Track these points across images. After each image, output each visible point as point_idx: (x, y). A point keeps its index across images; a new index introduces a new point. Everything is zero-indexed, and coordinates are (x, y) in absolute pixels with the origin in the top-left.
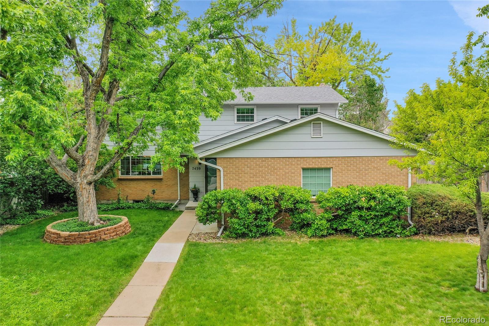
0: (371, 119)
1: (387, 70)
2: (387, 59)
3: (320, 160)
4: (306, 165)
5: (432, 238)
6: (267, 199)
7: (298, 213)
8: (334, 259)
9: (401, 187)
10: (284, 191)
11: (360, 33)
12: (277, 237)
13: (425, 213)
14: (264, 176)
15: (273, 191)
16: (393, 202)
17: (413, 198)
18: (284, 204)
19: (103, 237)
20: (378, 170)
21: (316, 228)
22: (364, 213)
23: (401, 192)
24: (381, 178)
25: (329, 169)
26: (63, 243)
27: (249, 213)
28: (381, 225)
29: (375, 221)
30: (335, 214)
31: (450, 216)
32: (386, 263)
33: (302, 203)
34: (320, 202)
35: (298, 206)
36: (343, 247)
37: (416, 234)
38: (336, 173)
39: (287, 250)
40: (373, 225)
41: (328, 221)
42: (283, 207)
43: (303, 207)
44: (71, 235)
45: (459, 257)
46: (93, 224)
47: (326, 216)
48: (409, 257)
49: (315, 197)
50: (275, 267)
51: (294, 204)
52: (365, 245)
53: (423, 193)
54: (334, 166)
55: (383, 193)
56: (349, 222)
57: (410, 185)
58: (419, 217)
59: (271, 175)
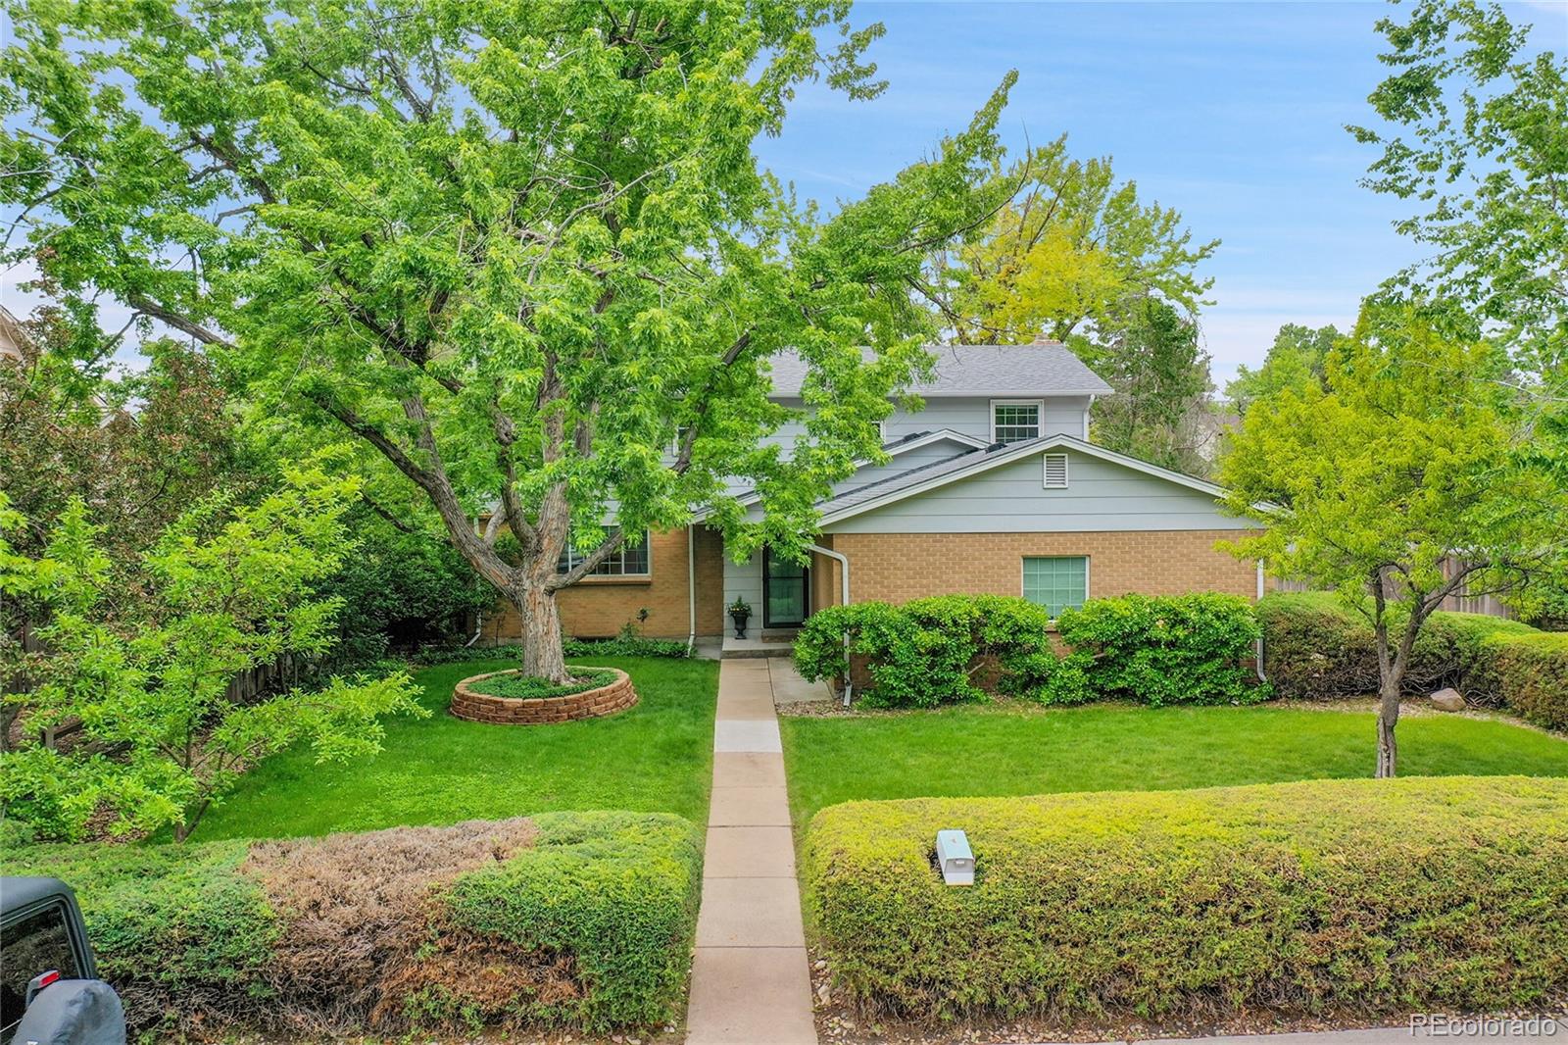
0: (1162, 418)
1: (1208, 286)
2: (1209, 256)
3: (1061, 539)
4: (1031, 550)
5: (1306, 706)
6: (955, 623)
7: (1020, 654)
8: (1106, 741)
9: (1240, 599)
10: (991, 607)
11: (1132, 187)
12: (976, 706)
13: (1291, 653)
14: (938, 573)
15: (965, 606)
16: (1223, 629)
17: (1267, 621)
18: (991, 635)
19: (594, 709)
20: (1192, 560)
21: (1059, 687)
22: (1161, 653)
23: (1241, 609)
24: (1198, 578)
25: (1082, 558)
26: (511, 721)
27: (920, 654)
28: (1198, 680)
29: (1185, 670)
30: (1101, 655)
31: (1345, 660)
32: (1210, 747)
33: (1029, 632)
34: (1066, 631)
35: (1022, 638)
36: (1120, 722)
37: (1273, 699)
38: (1095, 566)
39: (1005, 727)
40: (1182, 680)
41: (1086, 670)
42: (990, 641)
43: (1033, 640)
44: (528, 703)
45: (1356, 737)
46: (557, 683)
47: (1081, 659)
48: (1255, 738)
49: (1054, 621)
50: (990, 755)
51: (1013, 634)
52: (1165, 719)
53: (1288, 609)
54: (1093, 553)
55: (1202, 611)
56: (1130, 674)
57: (1261, 595)
58: (1280, 661)
59: (954, 572)
